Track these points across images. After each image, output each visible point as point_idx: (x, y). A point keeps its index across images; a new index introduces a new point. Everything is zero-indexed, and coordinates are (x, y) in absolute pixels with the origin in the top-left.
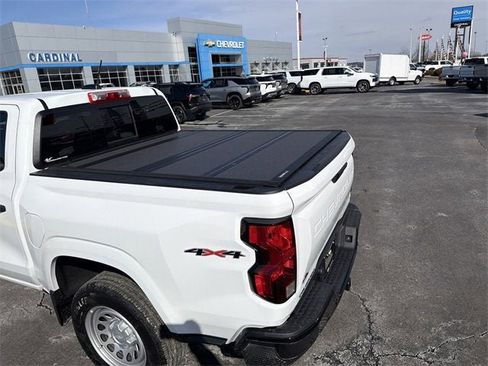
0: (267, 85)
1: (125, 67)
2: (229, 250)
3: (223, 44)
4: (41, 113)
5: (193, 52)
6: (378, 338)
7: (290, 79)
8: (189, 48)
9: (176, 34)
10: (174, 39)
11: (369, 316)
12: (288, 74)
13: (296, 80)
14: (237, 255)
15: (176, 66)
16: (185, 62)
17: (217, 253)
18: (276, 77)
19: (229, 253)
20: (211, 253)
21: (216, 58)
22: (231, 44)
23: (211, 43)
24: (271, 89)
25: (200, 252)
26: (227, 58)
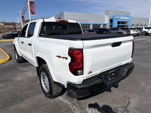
0: (134, 31)
1: (90, 25)
2: (65, 57)
3: (122, 18)
4: (42, 22)
5: (111, 21)
6: (128, 111)
7: (144, 30)
8: (110, 19)
9: (107, 15)
10: (106, 16)
11: (129, 103)
12: (144, 28)
13: (147, 30)
14: (66, 59)
15: (105, 25)
16: (108, 24)
17: (62, 58)
18: (138, 29)
19: (65, 58)
20: (61, 57)
21: (119, 23)
22: (125, 18)
23: (118, 18)
24: (135, 32)
25: (59, 57)
26: (123, 23)
